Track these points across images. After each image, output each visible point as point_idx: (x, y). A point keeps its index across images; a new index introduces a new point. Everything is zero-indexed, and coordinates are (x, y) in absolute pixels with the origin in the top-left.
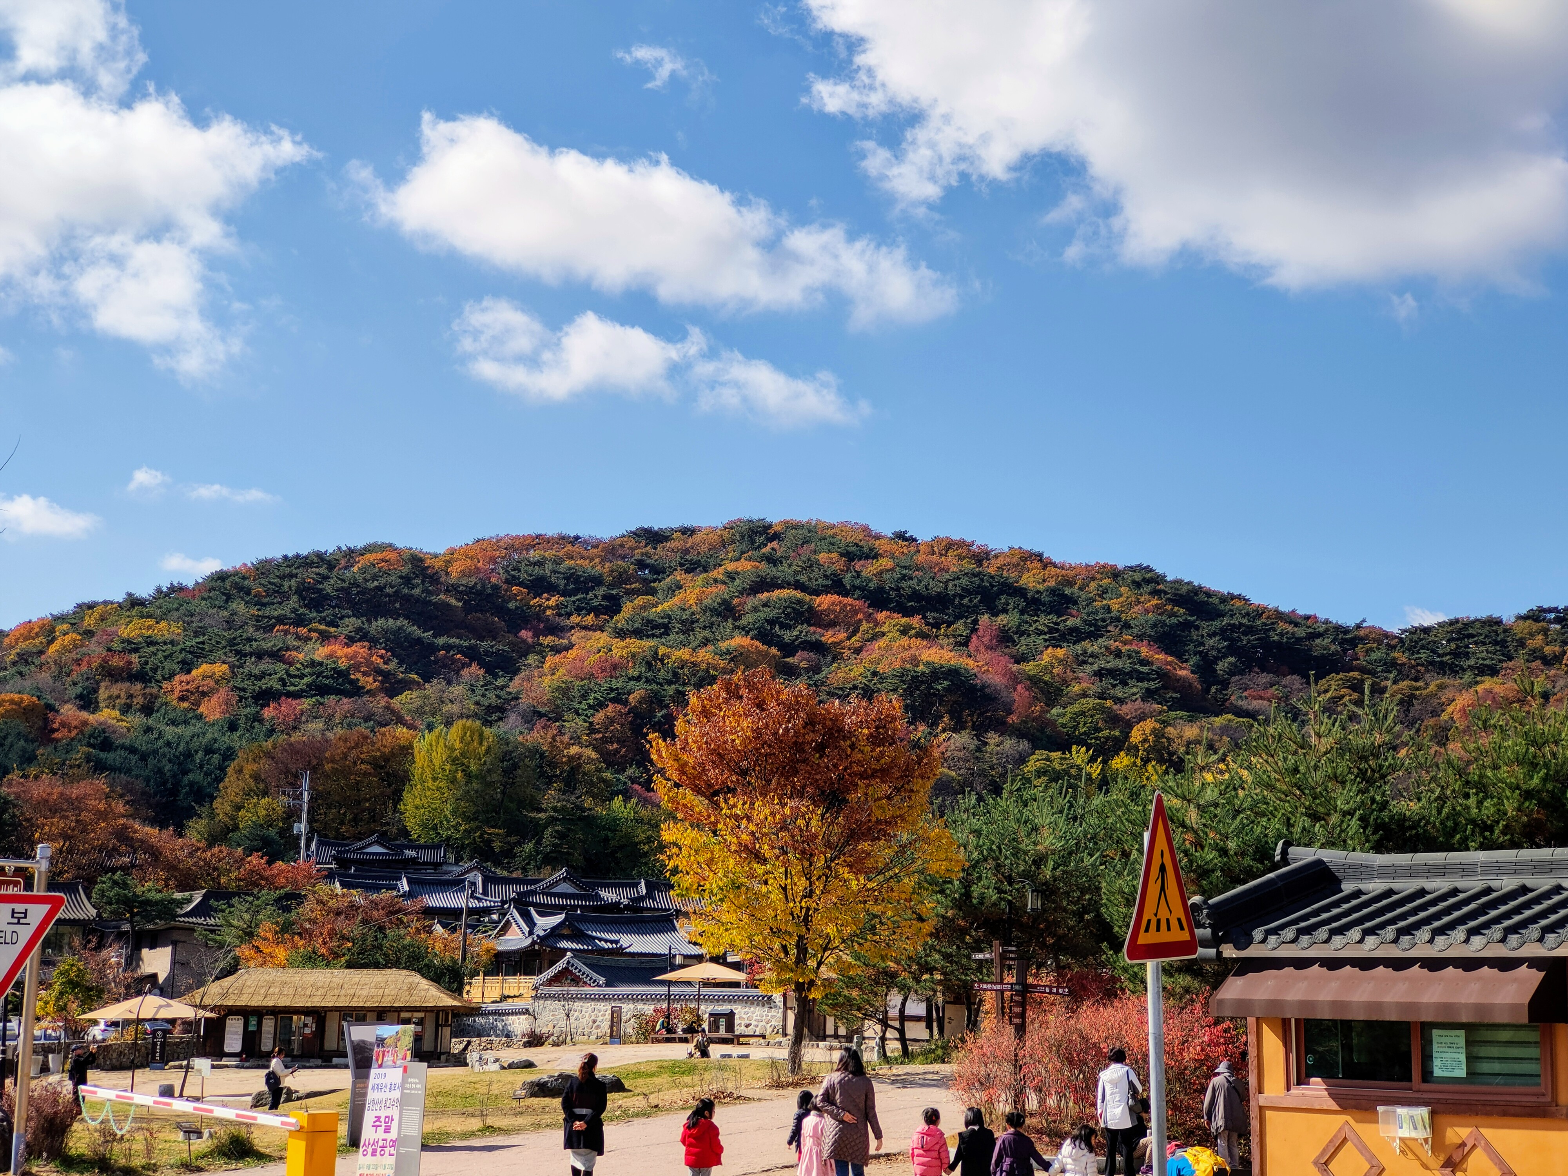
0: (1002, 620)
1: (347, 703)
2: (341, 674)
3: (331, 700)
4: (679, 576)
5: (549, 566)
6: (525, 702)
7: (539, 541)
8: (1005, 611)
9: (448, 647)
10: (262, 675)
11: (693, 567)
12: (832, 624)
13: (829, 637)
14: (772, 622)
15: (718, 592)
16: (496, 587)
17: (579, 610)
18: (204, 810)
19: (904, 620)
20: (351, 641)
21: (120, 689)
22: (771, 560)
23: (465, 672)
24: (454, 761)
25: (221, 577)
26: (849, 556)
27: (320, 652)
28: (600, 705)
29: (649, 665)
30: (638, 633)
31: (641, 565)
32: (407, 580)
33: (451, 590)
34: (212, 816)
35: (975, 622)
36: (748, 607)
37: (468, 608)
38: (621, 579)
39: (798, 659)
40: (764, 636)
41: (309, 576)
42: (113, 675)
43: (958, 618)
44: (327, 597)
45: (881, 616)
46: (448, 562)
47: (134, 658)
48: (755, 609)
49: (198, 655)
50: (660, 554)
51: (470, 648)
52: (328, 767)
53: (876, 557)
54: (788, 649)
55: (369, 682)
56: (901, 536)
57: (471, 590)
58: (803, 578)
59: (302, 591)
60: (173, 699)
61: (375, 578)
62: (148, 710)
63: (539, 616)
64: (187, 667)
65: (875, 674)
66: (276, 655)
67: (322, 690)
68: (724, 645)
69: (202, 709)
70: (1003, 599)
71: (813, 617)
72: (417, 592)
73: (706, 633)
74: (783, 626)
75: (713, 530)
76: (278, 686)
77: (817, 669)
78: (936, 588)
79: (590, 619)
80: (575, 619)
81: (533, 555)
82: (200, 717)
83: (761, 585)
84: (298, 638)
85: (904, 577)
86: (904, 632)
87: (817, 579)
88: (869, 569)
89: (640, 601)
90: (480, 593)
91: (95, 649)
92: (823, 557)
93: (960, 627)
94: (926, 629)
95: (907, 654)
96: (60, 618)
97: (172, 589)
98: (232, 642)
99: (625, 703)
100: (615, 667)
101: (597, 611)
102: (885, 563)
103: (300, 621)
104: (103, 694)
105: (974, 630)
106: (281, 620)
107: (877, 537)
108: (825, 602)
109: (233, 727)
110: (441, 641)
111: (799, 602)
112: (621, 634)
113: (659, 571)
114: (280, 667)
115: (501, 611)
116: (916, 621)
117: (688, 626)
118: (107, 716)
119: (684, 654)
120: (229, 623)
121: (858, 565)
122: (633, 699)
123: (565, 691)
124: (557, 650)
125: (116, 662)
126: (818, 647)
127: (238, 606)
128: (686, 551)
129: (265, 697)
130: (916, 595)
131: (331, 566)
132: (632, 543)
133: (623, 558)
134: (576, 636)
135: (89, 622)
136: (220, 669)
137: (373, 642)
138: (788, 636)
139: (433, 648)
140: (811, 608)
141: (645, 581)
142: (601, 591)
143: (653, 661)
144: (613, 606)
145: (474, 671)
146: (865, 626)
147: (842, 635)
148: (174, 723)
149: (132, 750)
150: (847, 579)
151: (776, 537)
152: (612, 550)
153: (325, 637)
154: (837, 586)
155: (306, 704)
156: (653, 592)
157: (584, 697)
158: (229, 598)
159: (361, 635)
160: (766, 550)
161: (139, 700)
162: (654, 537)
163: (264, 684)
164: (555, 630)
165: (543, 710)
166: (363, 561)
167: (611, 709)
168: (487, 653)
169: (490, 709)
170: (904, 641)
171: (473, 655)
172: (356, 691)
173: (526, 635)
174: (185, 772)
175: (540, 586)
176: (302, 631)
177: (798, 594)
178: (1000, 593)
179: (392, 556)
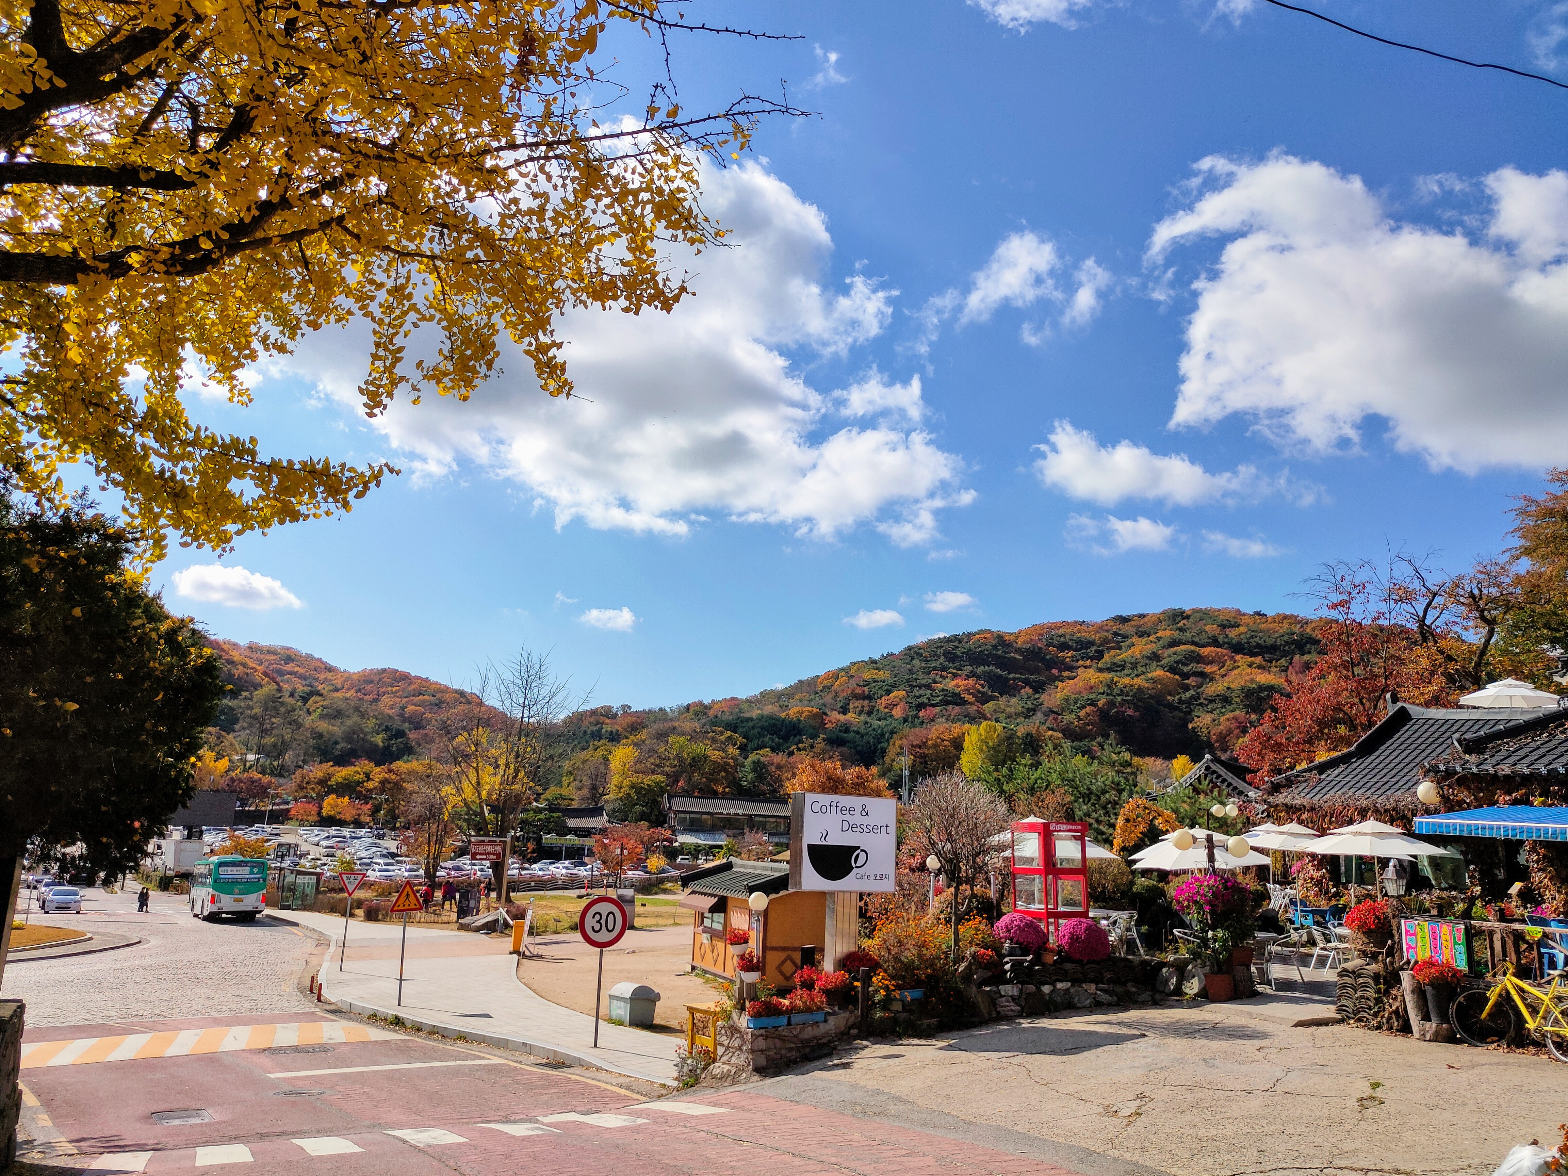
0: (1306, 657)
1: (957, 709)
2: (956, 695)
3: (950, 707)
4: (1135, 639)
5: (1068, 637)
6: (1044, 708)
7: (1064, 624)
8: (1309, 653)
9: (1014, 679)
10: (921, 696)
11: (1141, 634)
12: (1211, 662)
13: (1208, 669)
14: (1177, 662)
15: (1150, 648)
16: (1040, 648)
17: (1082, 658)
18: (881, 762)
19: (1250, 659)
20: (968, 677)
21: (859, 703)
22: (1181, 630)
23: (1023, 691)
24: (982, 741)
25: (910, 648)
26: (1223, 626)
27: (951, 684)
28: (1083, 707)
29: (1109, 686)
30: (1109, 670)
31: (1116, 634)
32: (995, 647)
33: (1019, 651)
34: (884, 763)
35: (1292, 659)
36: (1165, 655)
37: (1026, 659)
38: (1105, 641)
39: (1191, 681)
40: (1172, 670)
41: (949, 647)
42: (857, 697)
43: (1282, 657)
44: (957, 656)
45: (1238, 657)
46: (1017, 637)
47: (866, 689)
48: (1169, 656)
49: (894, 686)
50: (1126, 628)
51: (1026, 679)
52: (930, 743)
53: (1238, 626)
54: (1186, 676)
55: (969, 698)
56: (1258, 613)
57: (1027, 650)
58: (1196, 639)
59: (946, 654)
60: (881, 708)
61: (980, 647)
62: (870, 713)
63: (1063, 662)
64: (888, 692)
65: (1228, 688)
66: (928, 687)
67: (946, 703)
68: (1150, 675)
69: (893, 712)
70: (1308, 646)
71: (1199, 659)
72: (1000, 652)
73: (1143, 669)
74: (1184, 664)
75: (1155, 615)
76: (926, 701)
77: (1199, 686)
78: (1270, 642)
79: (1088, 662)
80: (1081, 663)
81: (1062, 631)
82: (891, 716)
83: (1174, 643)
84: (942, 676)
85: (1252, 637)
86: (1250, 666)
87: (1204, 639)
88: (1233, 633)
89: (1113, 652)
90: (1032, 652)
91: (853, 683)
92: (1207, 628)
93: (1283, 662)
94: (1264, 663)
95: (1247, 678)
96: (842, 670)
97: (889, 655)
98: (908, 681)
99: (1095, 705)
100: (1092, 688)
101: (1092, 658)
102: (1242, 629)
103: (944, 669)
104: (851, 706)
105: (1291, 663)
106: (935, 668)
107: (1244, 615)
108: (1206, 651)
109: (905, 720)
110: (1011, 676)
111: (1192, 651)
112: (1100, 670)
113: (1125, 637)
114: (928, 692)
115: (1043, 660)
116: (1258, 660)
117: (1134, 666)
118: (850, 716)
119: (1127, 680)
120: (911, 672)
121: (1227, 631)
122: (1100, 703)
123: (1066, 700)
124: (1070, 678)
125: (858, 691)
126: (1202, 675)
127: (916, 662)
128: (1139, 626)
129: (921, 706)
130: (1258, 645)
131: (960, 642)
132: (1112, 623)
133: (1107, 631)
134: (1080, 671)
135: (852, 672)
136: (902, 693)
137: (978, 677)
138: (1186, 669)
139: (1008, 680)
140: (1198, 655)
141: (1119, 642)
142: (1094, 648)
144: (1100, 655)
145: (1028, 690)
146: (1228, 663)
147: (1215, 668)
148: (879, 720)
149: (858, 733)
150: (1221, 639)
151: (1188, 617)
152: (1101, 627)
153: (955, 676)
154: (1215, 642)
155: (938, 709)
156: (1120, 648)
157: (1076, 703)
158: (913, 659)
159: (973, 674)
160: (1181, 624)
161: (866, 709)
162: (1123, 620)
163: (920, 701)
164: (1071, 668)
165: (1055, 710)
166: (974, 638)
167: (1088, 709)
168: (1034, 681)
169: (1029, 710)
170: (1249, 670)
171: (1027, 682)
172: (964, 702)
173: (1055, 671)
174: (880, 743)
175: (1064, 647)
176: (944, 673)
177: (1192, 648)
178: (1307, 643)
179: (988, 636)
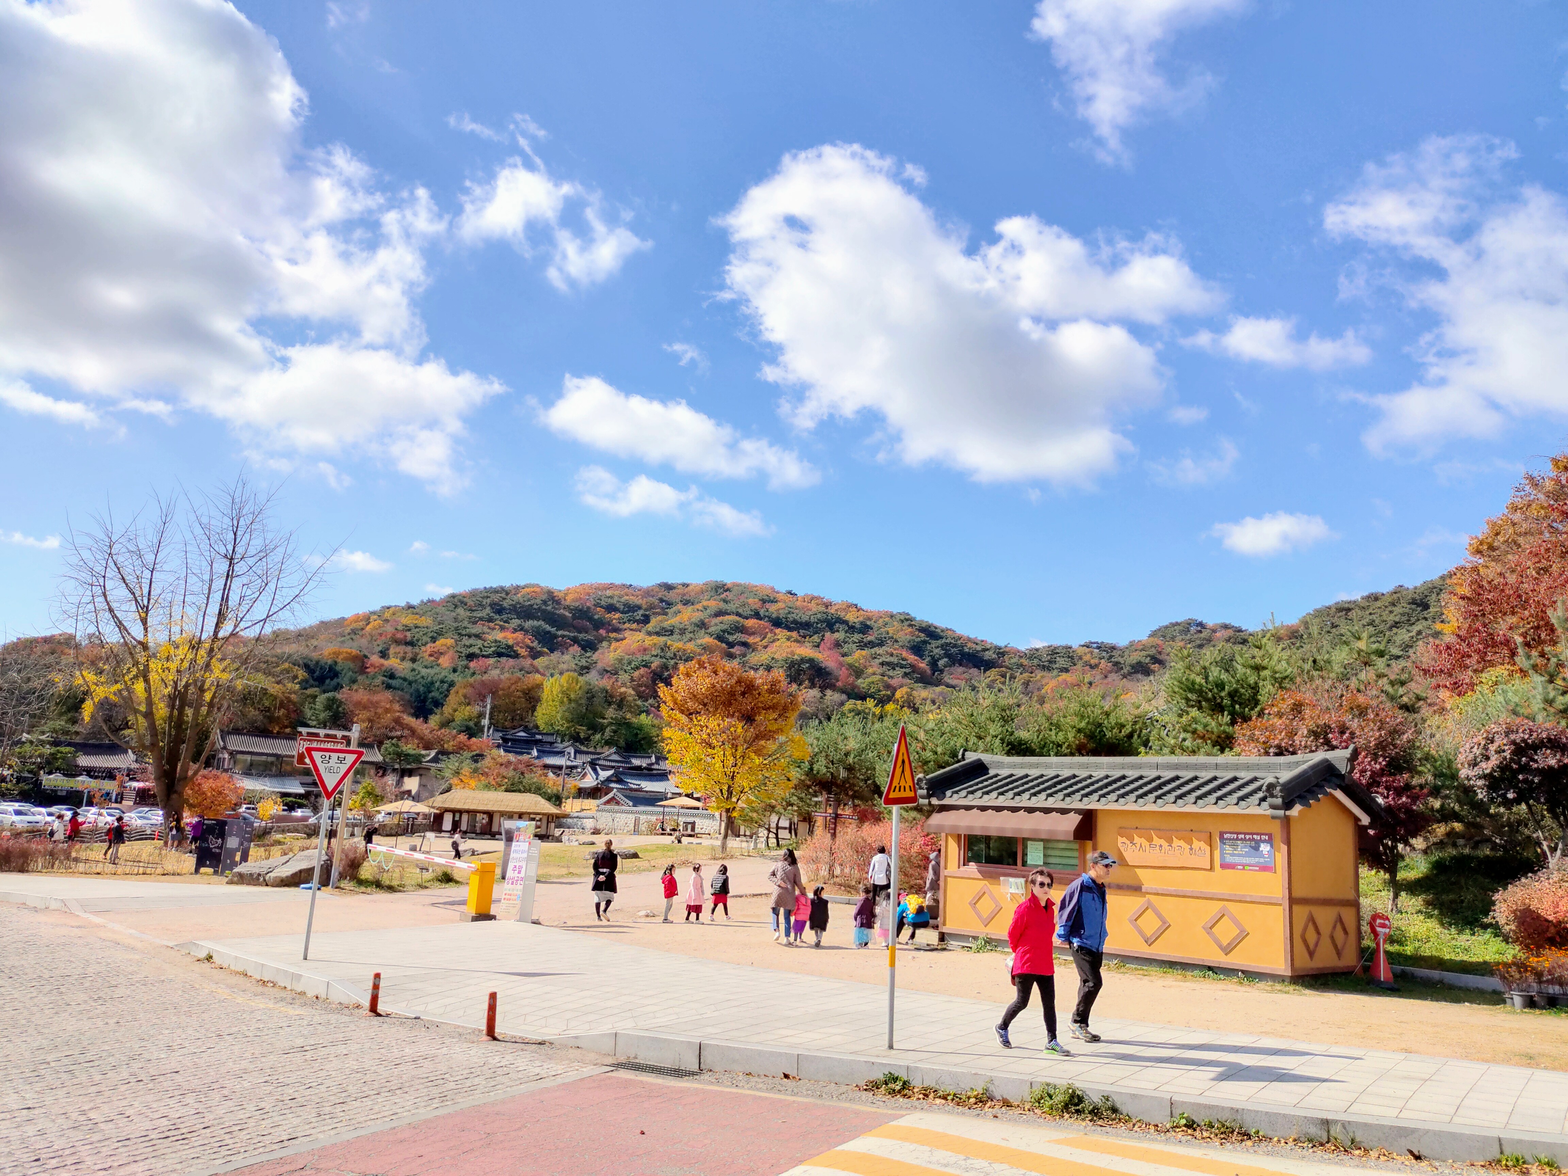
0: (836, 635)
1: (512, 661)
2: (509, 647)
3: (503, 660)
4: (680, 607)
5: (616, 599)
6: (600, 665)
7: (611, 586)
8: (838, 631)
9: (563, 636)
10: (471, 646)
11: (686, 603)
12: (753, 634)
13: (751, 640)
14: (724, 631)
15: (697, 616)
16: (589, 608)
17: (629, 621)
18: (438, 711)
19: (789, 633)
20: (515, 630)
21: (401, 649)
22: (725, 601)
23: (571, 649)
24: (563, 692)
25: (453, 596)
26: (764, 601)
27: (499, 636)
28: (637, 668)
29: (662, 649)
30: (658, 634)
31: (661, 600)
32: (545, 602)
33: (567, 608)
34: (442, 714)
35: (823, 636)
36: (713, 623)
37: (574, 617)
38: (651, 607)
39: (736, 650)
40: (720, 638)
41: (496, 598)
42: (398, 642)
43: (815, 633)
44: (504, 609)
45: (778, 631)
46: (566, 594)
47: (408, 634)
48: (716, 625)
49: (440, 634)
50: (671, 596)
51: (574, 637)
52: (501, 693)
53: (776, 602)
54: (731, 645)
55: (523, 652)
56: (790, 593)
57: (576, 609)
58: (740, 611)
59: (492, 605)
60: (426, 655)
61: (529, 600)
62: (414, 660)
63: (609, 624)
64: (434, 640)
65: (773, 659)
66: (478, 636)
67: (500, 655)
68: (699, 642)
69: (440, 661)
70: (837, 625)
71: (744, 630)
72: (549, 608)
73: (691, 635)
74: (729, 633)
75: (698, 585)
76: (478, 651)
77: (744, 655)
78: (805, 618)
79: (635, 626)
80: (627, 625)
81: (609, 593)
82: (438, 665)
83: (719, 613)
84: (489, 628)
85: (789, 613)
86: (788, 639)
87: (747, 612)
88: (773, 608)
89: (660, 618)
90: (580, 610)
91: (389, 629)
92: (750, 601)
93: (816, 638)
94: (799, 638)
95: (789, 650)
96: (374, 613)
97: (429, 601)
98: (457, 629)
99: (650, 667)
100: (645, 650)
101: (638, 622)
102: (780, 605)
103: (490, 620)
104: (392, 651)
105: (822, 640)
106: (481, 619)
107: (778, 592)
108: (751, 623)
109: (455, 671)
110: (560, 633)
111: (738, 622)
112: (649, 634)
113: (670, 604)
114: (479, 643)
115: (590, 619)
116: (794, 634)
117: (683, 632)
118: (393, 662)
119: (679, 645)
120: (456, 619)
121: (768, 605)
122: (654, 666)
123: (620, 660)
124: (617, 640)
125: (399, 636)
126: (745, 644)
127: (460, 611)
128: (684, 595)
129: (471, 657)
130: (795, 622)
131: (507, 594)
132: (658, 589)
133: (653, 596)
134: (627, 634)
135: (387, 615)
136: (450, 642)
137: (526, 631)
138: (731, 638)
139: (556, 637)
140: (743, 625)
141: (663, 609)
142: (641, 612)
143: (664, 648)
144: (646, 620)
145: (576, 649)
146: (769, 635)
147: (758, 639)
148: (426, 667)
149: (405, 679)
150: (762, 613)
151: (728, 590)
152: (648, 593)
153: (502, 628)
154: (757, 615)
155: (492, 661)
156: (666, 614)
157: (630, 663)
158: (456, 606)
159: (521, 629)
160: (723, 596)
161: (409, 655)
162: (669, 587)
163: (471, 650)
164: (617, 630)
165: (609, 669)
166: (524, 591)
167: (642, 671)
168: (582, 640)
169: (583, 668)
170: (789, 643)
171: (575, 641)
172: (516, 656)
173: (602, 632)
174: (430, 692)
175: (611, 608)
176: (492, 625)
177: (738, 618)
178: (836, 622)
179: (538, 590)
